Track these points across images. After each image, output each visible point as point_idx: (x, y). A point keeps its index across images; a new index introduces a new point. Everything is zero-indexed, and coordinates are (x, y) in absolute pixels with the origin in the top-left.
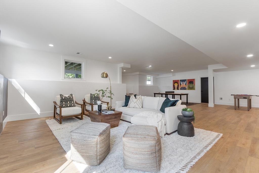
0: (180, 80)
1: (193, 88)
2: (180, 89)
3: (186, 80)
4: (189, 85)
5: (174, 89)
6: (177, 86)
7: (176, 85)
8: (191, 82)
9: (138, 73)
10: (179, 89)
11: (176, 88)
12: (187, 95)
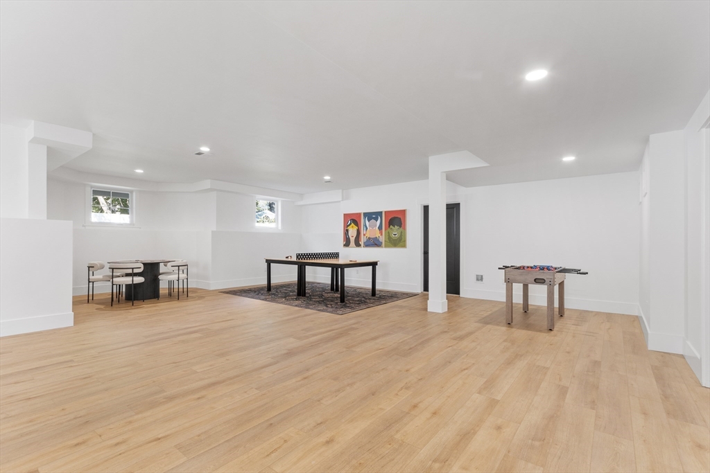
0: (365, 214)
1: (399, 242)
2: (364, 243)
3: (380, 213)
4: (389, 230)
5: (347, 244)
6: (355, 235)
7: (353, 231)
8: (396, 220)
9: (207, 184)
10: (362, 243)
11: (352, 240)
12: (374, 265)
